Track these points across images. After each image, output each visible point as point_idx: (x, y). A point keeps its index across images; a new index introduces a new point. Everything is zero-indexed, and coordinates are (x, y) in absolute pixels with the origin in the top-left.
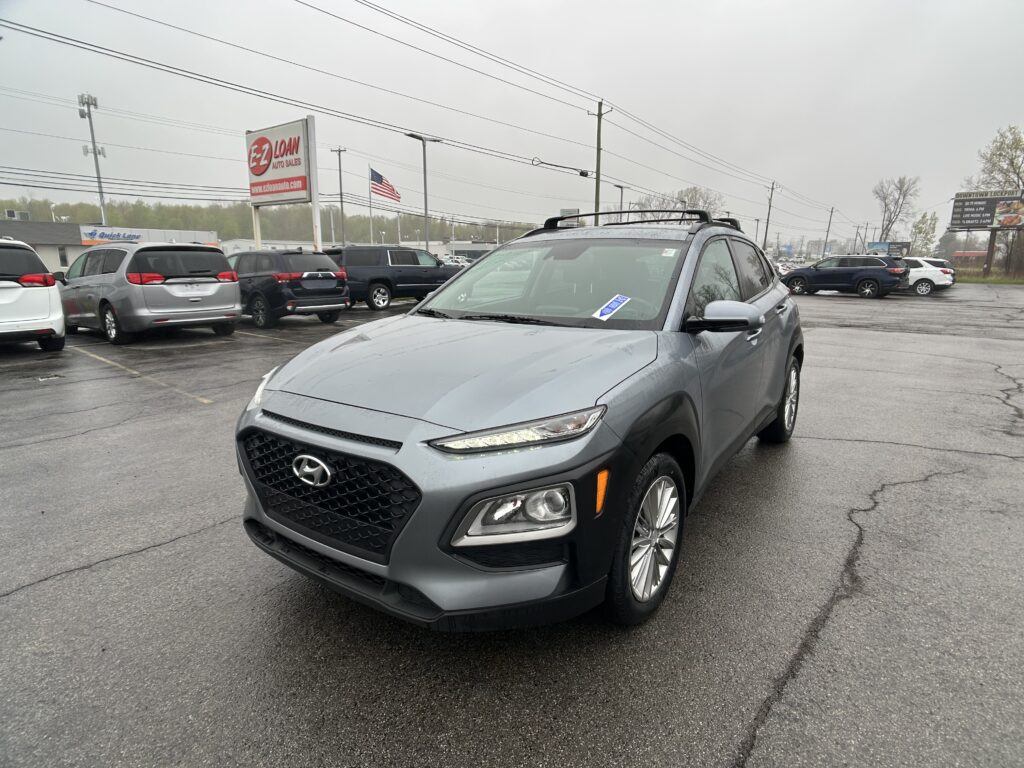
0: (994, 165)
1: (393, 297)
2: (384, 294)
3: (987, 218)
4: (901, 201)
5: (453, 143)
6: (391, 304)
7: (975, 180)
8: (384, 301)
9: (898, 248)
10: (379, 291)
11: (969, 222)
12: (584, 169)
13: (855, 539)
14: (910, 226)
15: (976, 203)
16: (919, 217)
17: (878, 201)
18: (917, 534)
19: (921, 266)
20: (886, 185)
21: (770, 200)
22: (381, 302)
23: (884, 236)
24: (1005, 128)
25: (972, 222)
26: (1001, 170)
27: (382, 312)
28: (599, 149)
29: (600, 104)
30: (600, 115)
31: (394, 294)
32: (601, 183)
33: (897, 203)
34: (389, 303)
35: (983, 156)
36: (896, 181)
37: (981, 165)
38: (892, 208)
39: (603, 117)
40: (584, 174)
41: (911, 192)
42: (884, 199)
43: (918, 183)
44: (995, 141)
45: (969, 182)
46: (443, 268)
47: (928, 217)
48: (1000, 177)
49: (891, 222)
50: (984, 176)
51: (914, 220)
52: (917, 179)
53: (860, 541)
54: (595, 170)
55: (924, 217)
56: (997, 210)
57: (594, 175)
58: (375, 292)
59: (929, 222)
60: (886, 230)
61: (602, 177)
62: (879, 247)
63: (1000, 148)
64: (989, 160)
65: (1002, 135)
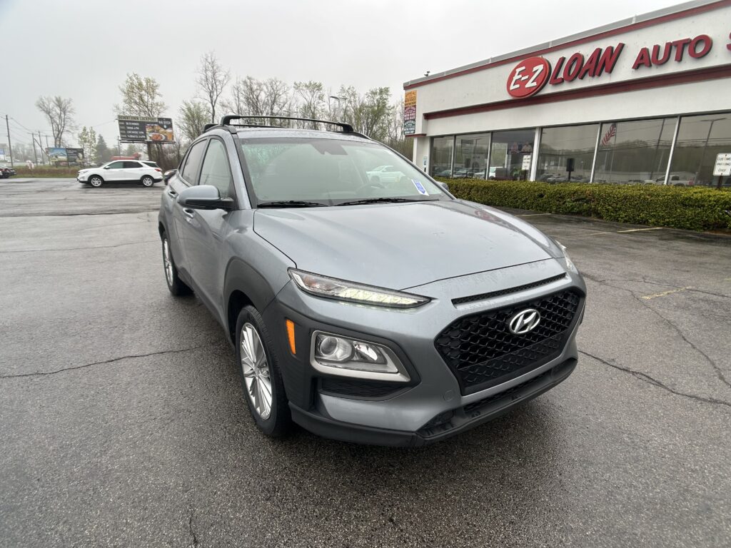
0: (130, 98)
3: (143, 135)
4: (63, 115)
9: (74, 153)
11: (131, 136)
14: (76, 136)
15: (133, 124)
16: (81, 131)
17: (43, 114)
19: (141, 166)
20: (46, 101)
23: (58, 143)
25: (134, 137)
26: (136, 103)
33: (60, 117)
35: (124, 92)
36: (54, 99)
37: (122, 96)
38: (58, 121)
41: (69, 110)
42: (48, 112)
43: (72, 103)
44: (127, 82)
47: (88, 130)
48: (136, 108)
49: (60, 132)
50: (126, 105)
51: (77, 132)
52: (70, 100)
55: (85, 130)
56: (147, 130)
59: (90, 134)
60: (58, 138)
62: (59, 152)
63: (132, 87)
64: (128, 94)
65: (130, 78)
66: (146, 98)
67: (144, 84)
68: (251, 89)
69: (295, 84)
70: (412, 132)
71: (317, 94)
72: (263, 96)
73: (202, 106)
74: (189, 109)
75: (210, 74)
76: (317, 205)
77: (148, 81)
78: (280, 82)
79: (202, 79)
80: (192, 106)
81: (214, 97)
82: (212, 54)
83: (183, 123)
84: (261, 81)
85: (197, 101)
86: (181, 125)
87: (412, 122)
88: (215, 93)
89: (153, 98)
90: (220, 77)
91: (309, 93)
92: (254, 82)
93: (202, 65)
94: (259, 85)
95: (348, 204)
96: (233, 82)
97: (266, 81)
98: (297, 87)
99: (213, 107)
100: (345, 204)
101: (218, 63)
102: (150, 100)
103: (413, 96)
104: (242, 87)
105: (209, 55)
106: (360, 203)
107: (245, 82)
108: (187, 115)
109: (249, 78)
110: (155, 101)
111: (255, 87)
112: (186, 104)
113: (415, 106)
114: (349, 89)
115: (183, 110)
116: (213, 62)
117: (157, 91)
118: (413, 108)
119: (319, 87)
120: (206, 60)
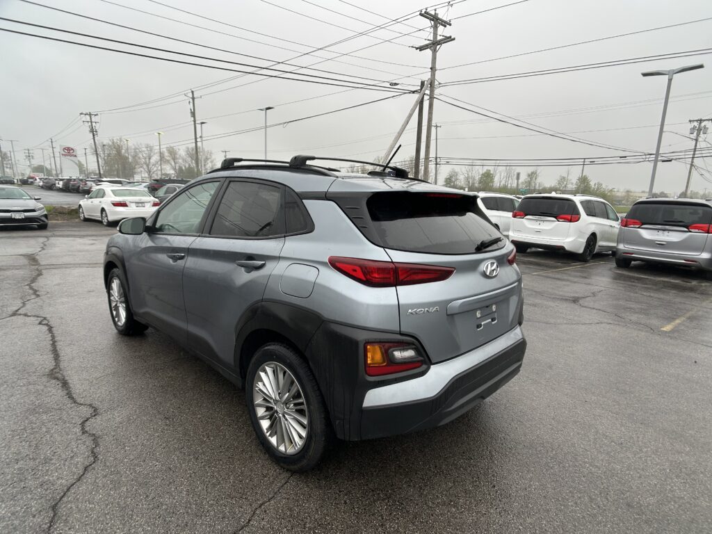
13: (74, 395)
18: (31, 422)
53: (70, 396)
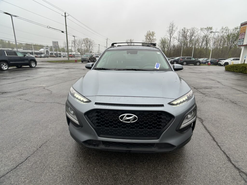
0: (147, 38)
1: (9, 66)
2: (5, 65)
5: (21, 18)
6: (9, 68)
7: (144, 41)
8: (6, 68)
10: (3, 64)
12: (63, 31)
20: (128, 40)
21: (107, 42)
22: (5, 68)
24: (148, 31)
26: (148, 39)
27: (6, 71)
28: (66, 26)
29: (65, 13)
30: (65, 16)
31: (9, 65)
32: (68, 35)
34: (8, 68)
35: (145, 36)
36: (130, 40)
37: (145, 38)
39: (66, 17)
40: (63, 32)
43: (134, 40)
45: (143, 41)
46: (26, 57)
48: (148, 40)
50: (145, 40)
52: (133, 40)
54: (66, 31)
57: (66, 33)
58: (2, 65)
61: (68, 33)
63: (148, 35)
64: (146, 37)
65: (148, 32)
66: (151, 37)
67: (151, 33)
68: (185, 31)
69: (201, 28)
70: (242, 44)
71: (210, 31)
72: (188, 34)
73: (166, 39)
74: (162, 40)
75: (171, 28)
76: (109, 70)
77: (152, 32)
78: (196, 28)
79: (168, 30)
80: (163, 39)
81: (171, 36)
82: (173, 22)
83: (160, 44)
84: (188, 29)
85: (165, 37)
86: (159, 45)
87: (242, 40)
88: (172, 34)
89: (153, 37)
90: (174, 29)
91: (206, 31)
92: (186, 29)
93: (169, 26)
94: (188, 30)
95: (120, 70)
96: (178, 30)
97: (190, 28)
98: (202, 29)
99: (170, 39)
100: (118, 70)
101: (174, 24)
102: (152, 38)
103: (245, 28)
104: (181, 31)
105: (172, 22)
106: (124, 70)
107: (183, 30)
108: (161, 42)
109: (184, 28)
110: (154, 38)
111: (186, 31)
112: (162, 38)
113: (245, 33)
114: (225, 28)
115: (160, 40)
116: (173, 24)
117: (154, 35)
118: (244, 34)
119: (211, 28)
120: (171, 24)
